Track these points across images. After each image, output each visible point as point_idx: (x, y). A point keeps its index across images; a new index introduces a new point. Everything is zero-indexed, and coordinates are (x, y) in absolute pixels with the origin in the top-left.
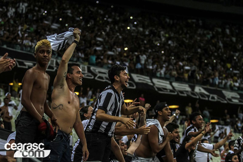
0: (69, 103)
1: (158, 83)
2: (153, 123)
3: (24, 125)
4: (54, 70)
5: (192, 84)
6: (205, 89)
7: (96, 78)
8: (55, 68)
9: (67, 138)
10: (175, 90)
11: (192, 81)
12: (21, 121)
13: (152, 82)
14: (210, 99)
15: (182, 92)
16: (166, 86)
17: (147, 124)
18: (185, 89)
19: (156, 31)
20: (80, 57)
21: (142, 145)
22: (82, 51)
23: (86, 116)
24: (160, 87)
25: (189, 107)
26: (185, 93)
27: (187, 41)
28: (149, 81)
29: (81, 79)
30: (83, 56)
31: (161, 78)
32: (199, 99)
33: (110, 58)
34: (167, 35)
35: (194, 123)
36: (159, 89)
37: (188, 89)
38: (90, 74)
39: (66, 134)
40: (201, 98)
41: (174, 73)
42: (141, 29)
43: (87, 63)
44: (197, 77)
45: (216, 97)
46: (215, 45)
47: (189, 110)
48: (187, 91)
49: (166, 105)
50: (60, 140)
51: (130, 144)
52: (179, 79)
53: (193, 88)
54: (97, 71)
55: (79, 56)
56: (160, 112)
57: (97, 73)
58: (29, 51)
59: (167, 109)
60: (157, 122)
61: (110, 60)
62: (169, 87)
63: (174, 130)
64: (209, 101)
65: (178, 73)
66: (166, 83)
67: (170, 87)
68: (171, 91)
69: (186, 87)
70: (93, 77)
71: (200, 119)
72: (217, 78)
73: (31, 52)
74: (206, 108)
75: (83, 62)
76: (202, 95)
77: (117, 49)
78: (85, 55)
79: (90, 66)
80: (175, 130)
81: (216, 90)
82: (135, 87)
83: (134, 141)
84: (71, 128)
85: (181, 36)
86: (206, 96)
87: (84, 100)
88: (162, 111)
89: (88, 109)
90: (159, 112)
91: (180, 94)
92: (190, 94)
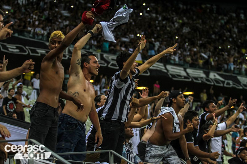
0: (85, 91)
1: (172, 70)
2: (168, 110)
3: (39, 116)
4: (66, 58)
5: (207, 71)
6: (220, 75)
7: (109, 66)
8: (68, 56)
9: (82, 127)
10: (190, 76)
11: (207, 67)
12: (36, 111)
13: (166, 69)
14: (225, 85)
15: (196, 79)
16: (180, 73)
17: (162, 111)
18: (200, 75)
19: (169, 17)
20: (93, 45)
21: (156, 133)
22: (95, 39)
23: (99, 105)
24: (174, 73)
25: (204, 93)
26: (199, 79)
27: (201, 27)
28: (163, 68)
29: (98, 69)
30: (96, 43)
31: (175, 64)
32: (214, 85)
33: (124, 45)
34: (181, 21)
35: (207, 110)
36: (173, 76)
37: (203, 75)
38: (103, 62)
39: (81, 123)
40: (216, 84)
41: (189, 59)
42: (154, 15)
43: (100, 51)
44: (211, 63)
45: (231, 82)
46: (230, 31)
47: (204, 97)
48: (202, 78)
49: (181, 93)
50: (75, 128)
51: (145, 132)
52: (193, 66)
53: (207, 74)
54: (110, 58)
55: (91, 43)
56: (175, 100)
57: (110, 61)
58: (41, 39)
59: (181, 97)
60: (171, 109)
61: (123, 47)
62: (183, 73)
63: (193, 118)
64: (224, 87)
65: (192, 59)
66: (180, 70)
67: (185, 74)
68: (185, 77)
69: (200, 74)
70: (106, 65)
71: (213, 107)
72: (232, 63)
73: (43, 40)
74: (221, 94)
75: (96, 49)
76: (217, 81)
77: (130, 35)
78: (97, 43)
79: (102, 53)
80: (195, 117)
81: (231, 76)
82: (149, 74)
83: (149, 128)
84: (86, 116)
85: (195, 22)
86: (221, 82)
87: (97, 88)
88: (176, 99)
89: (101, 98)
90: (173, 100)
91: (195, 81)
92: (204, 80)
